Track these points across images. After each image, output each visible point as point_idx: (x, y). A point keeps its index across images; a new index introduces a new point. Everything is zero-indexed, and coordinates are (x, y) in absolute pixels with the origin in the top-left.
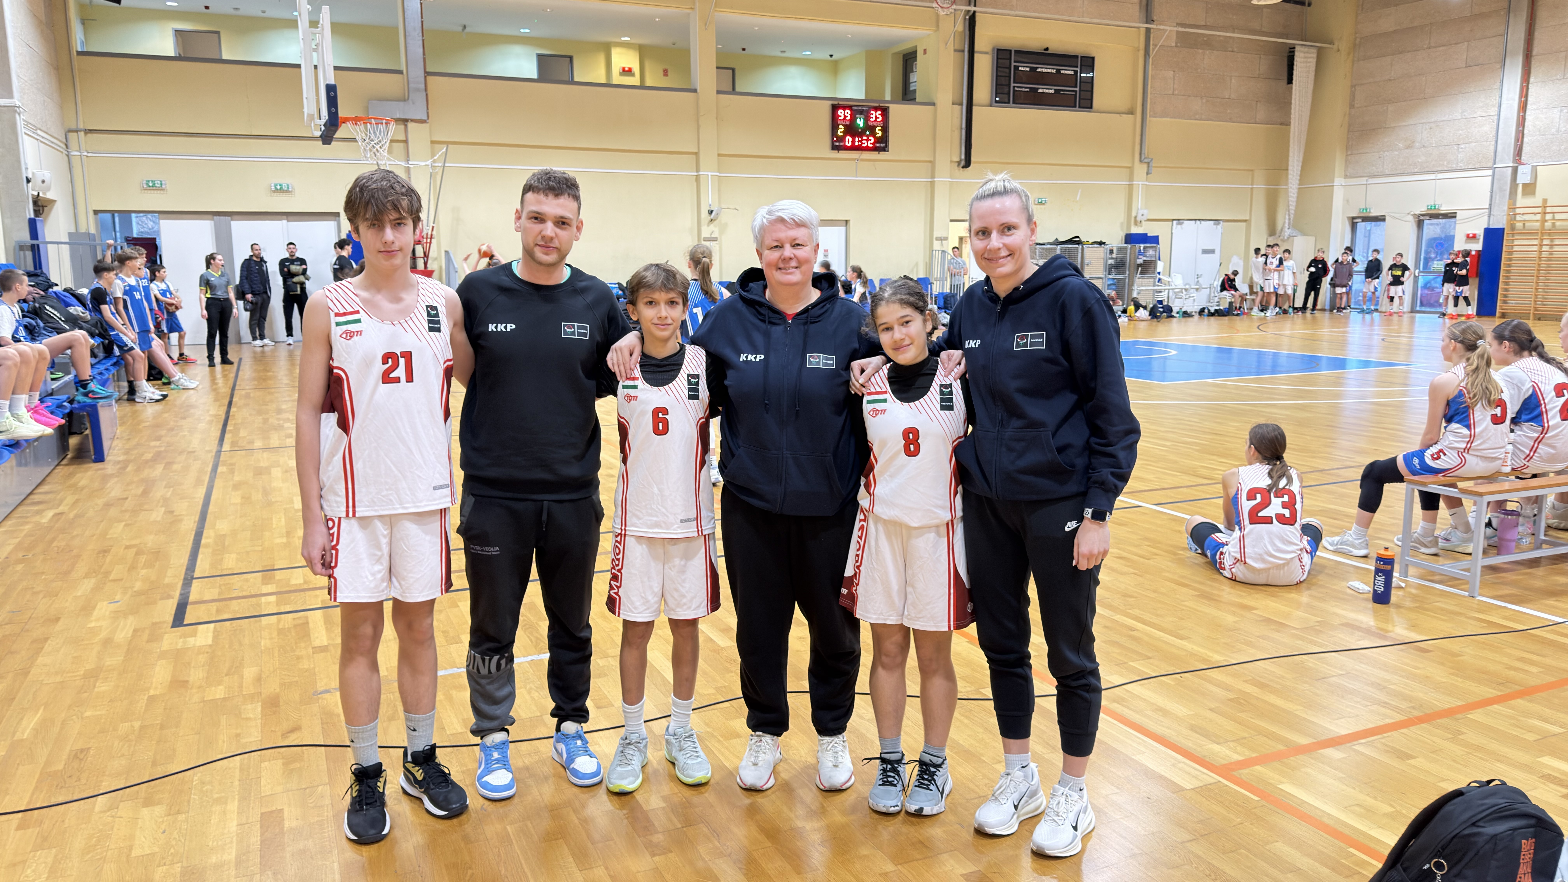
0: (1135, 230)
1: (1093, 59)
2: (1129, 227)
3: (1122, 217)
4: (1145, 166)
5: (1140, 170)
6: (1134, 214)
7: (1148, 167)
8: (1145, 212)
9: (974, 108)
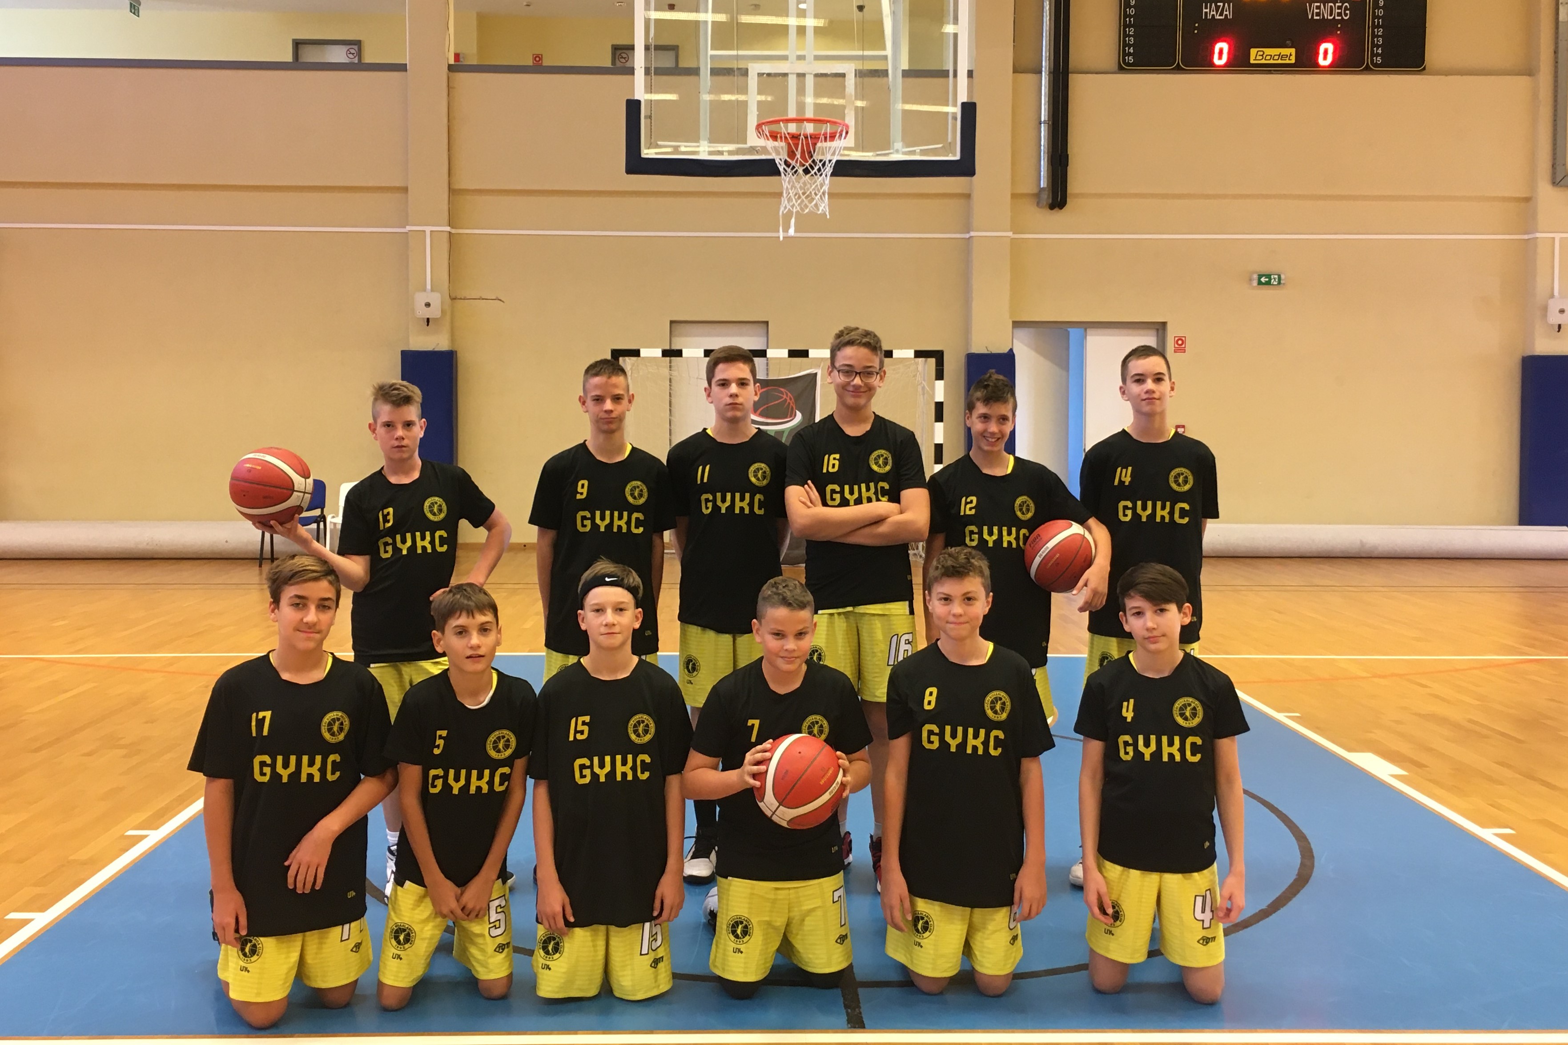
0: (1546, 348)
2: (1530, 342)
5: (1556, 204)
6: (1539, 310)
9: (1072, 77)
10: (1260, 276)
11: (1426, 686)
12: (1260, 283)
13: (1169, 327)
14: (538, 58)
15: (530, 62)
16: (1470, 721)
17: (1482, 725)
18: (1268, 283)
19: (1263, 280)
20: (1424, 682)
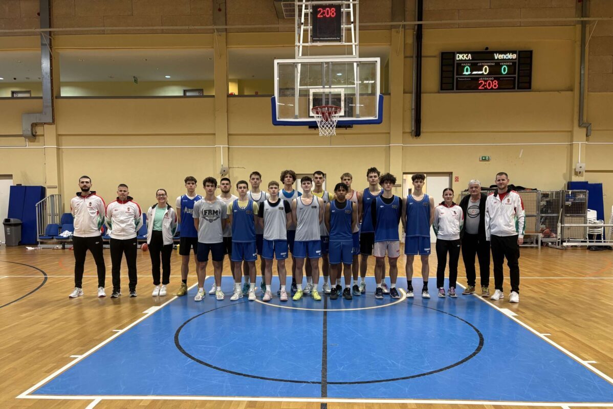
0: (575, 179)
1: (531, 52)
2: (571, 177)
3: (564, 169)
4: (585, 130)
5: (580, 133)
6: (574, 168)
7: (587, 130)
8: (583, 165)
9: (422, 95)
10: (482, 157)
11: (528, 287)
12: (482, 159)
13: (453, 174)
14: (257, 93)
15: (254, 94)
16: (542, 298)
17: (545, 299)
18: (485, 159)
19: (484, 158)
20: (528, 286)
